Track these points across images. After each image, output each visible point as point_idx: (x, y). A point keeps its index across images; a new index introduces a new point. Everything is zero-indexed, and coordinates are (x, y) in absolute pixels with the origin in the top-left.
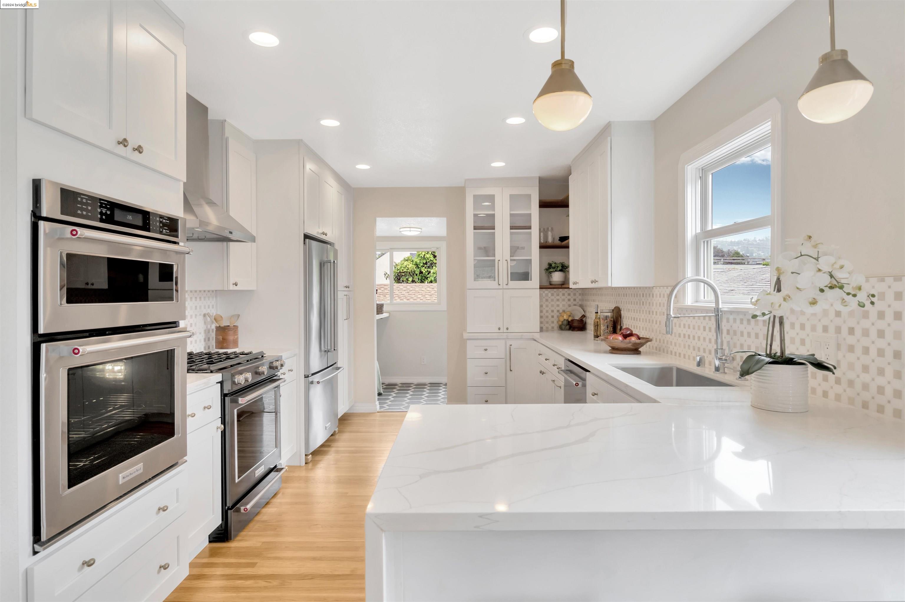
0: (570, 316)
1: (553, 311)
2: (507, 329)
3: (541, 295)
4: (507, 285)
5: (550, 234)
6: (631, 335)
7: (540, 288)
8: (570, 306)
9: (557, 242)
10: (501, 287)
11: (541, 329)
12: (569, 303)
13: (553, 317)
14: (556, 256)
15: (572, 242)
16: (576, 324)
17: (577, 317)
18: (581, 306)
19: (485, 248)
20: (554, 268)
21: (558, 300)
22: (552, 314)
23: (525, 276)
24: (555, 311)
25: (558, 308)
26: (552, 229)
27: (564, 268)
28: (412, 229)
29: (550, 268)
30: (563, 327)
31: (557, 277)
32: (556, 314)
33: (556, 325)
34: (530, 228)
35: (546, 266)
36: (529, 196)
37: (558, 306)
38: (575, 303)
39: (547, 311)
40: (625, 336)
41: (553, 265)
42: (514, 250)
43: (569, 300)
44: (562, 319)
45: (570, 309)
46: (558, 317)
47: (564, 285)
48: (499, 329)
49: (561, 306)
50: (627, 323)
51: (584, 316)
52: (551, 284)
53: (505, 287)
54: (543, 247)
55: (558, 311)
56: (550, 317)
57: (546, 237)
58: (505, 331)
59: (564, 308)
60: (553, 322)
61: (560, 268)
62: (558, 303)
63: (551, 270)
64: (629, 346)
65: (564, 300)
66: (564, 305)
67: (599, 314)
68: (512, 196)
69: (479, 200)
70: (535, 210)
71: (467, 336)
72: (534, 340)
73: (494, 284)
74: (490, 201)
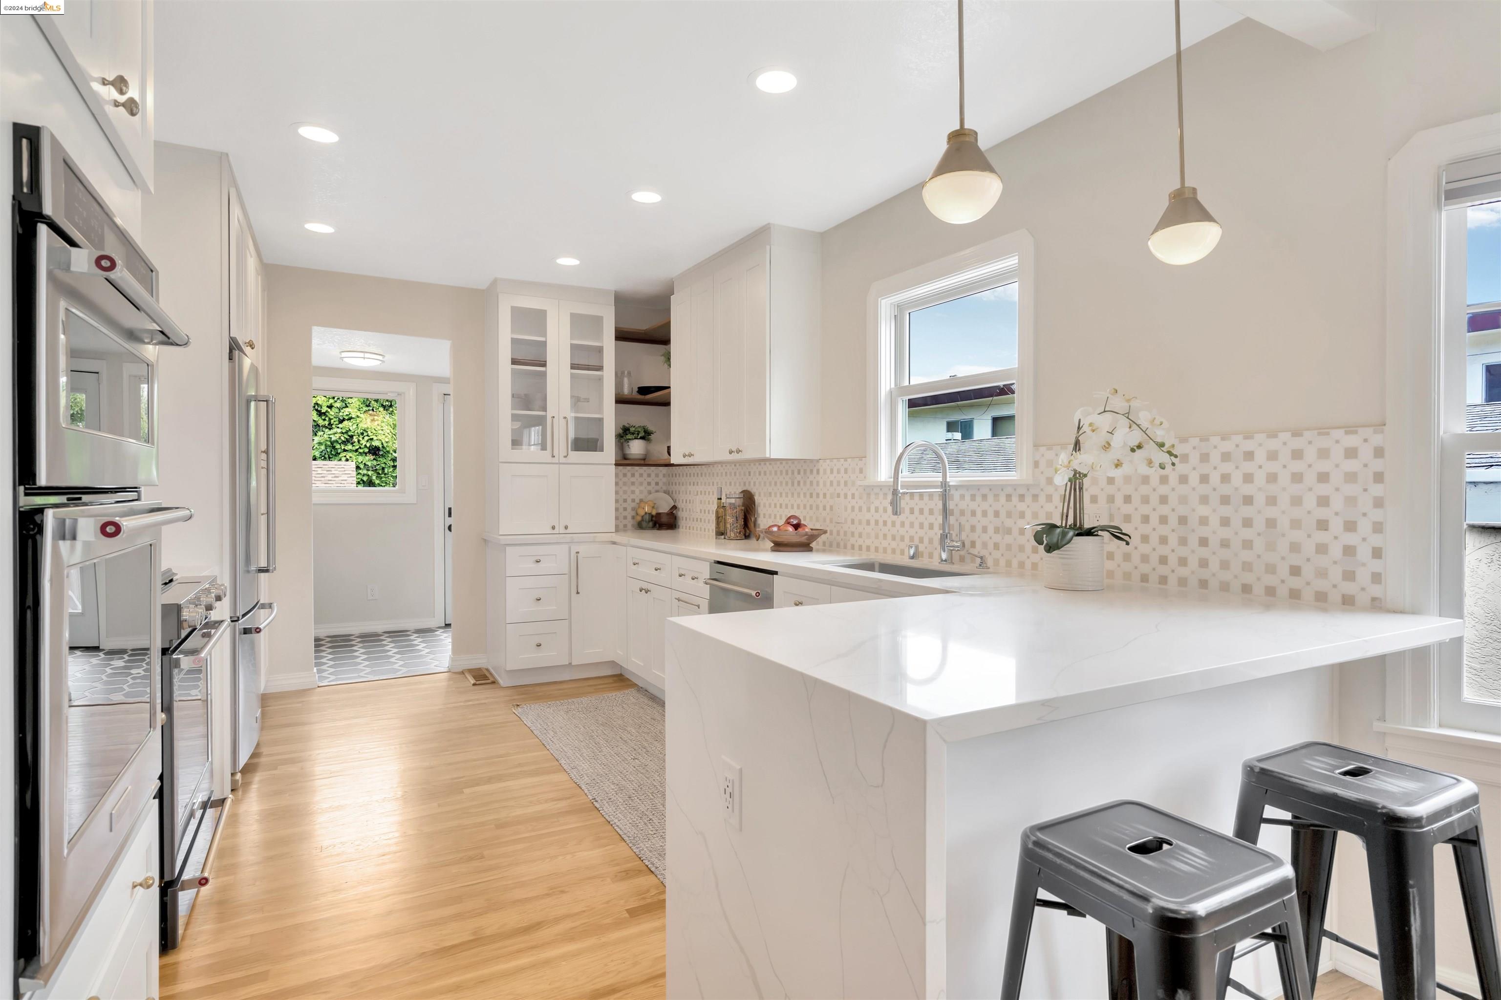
0: (653, 507)
2: (566, 528)
3: (617, 475)
4: (565, 457)
5: (626, 380)
6: (799, 525)
7: (614, 463)
8: (650, 493)
9: (636, 395)
10: (555, 460)
11: (617, 530)
12: (649, 488)
14: (639, 416)
16: (664, 520)
17: (664, 509)
18: (667, 492)
19: (528, 394)
20: (633, 434)
21: (633, 483)
22: (625, 505)
23: (594, 444)
24: (629, 501)
25: (633, 496)
26: (629, 373)
28: (367, 355)
29: (624, 434)
30: (644, 524)
31: (636, 447)
32: (635, 504)
33: (632, 522)
34: (600, 368)
35: (622, 430)
36: (601, 322)
38: (657, 488)
41: (632, 429)
42: (577, 401)
43: (649, 484)
44: (641, 512)
45: (651, 497)
46: (634, 509)
47: (658, 458)
48: (553, 528)
49: (637, 492)
51: (674, 507)
52: (629, 459)
53: (563, 460)
54: (620, 400)
55: (633, 501)
56: (628, 510)
58: (563, 530)
59: (642, 497)
60: (625, 518)
61: (642, 434)
62: (633, 488)
63: (629, 436)
65: (641, 484)
66: (641, 492)
67: (723, 500)
68: (573, 316)
69: (518, 314)
70: (608, 342)
71: (504, 540)
72: (614, 543)
73: (546, 455)
74: (537, 319)
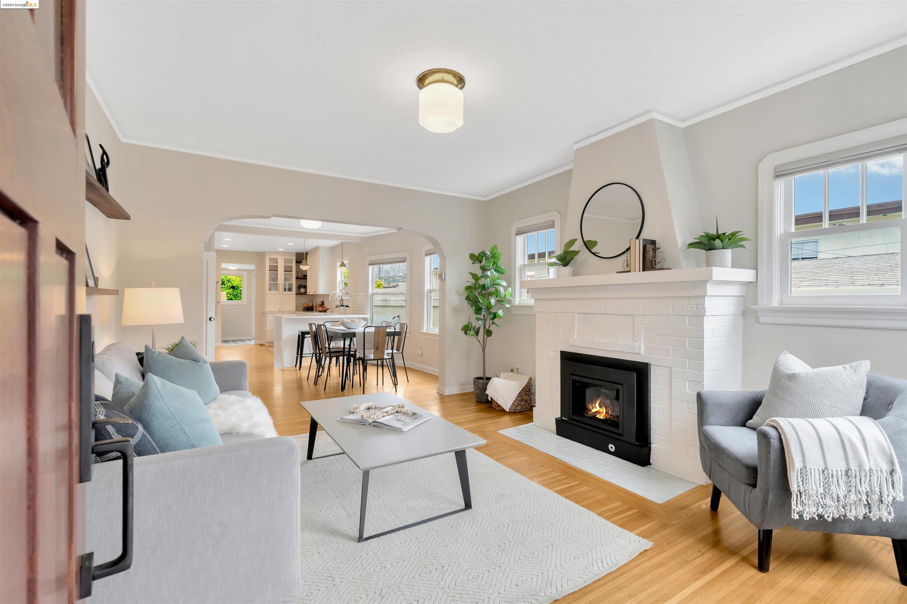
0: (307, 305)
1: (300, 304)
2: (283, 310)
3: (296, 297)
6: (324, 307)
7: (296, 294)
8: (307, 302)
9: (303, 277)
10: (280, 294)
11: (296, 310)
12: (307, 300)
13: (301, 306)
14: (302, 282)
15: (308, 277)
16: (309, 308)
17: (310, 306)
18: (312, 302)
19: (273, 278)
22: (301, 305)
23: (290, 290)
26: (301, 272)
27: (305, 287)
28: (233, 266)
29: (299, 287)
30: (305, 310)
31: (302, 290)
32: (302, 305)
33: (302, 309)
34: (292, 271)
35: (298, 286)
36: (292, 260)
37: (303, 301)
38: (310, 300)
39: (298, 304)
40: (322, 308)
41: (301, 286)
42: (285, 280)
44: (304, 306)
46: (303, 306)
47: (305, 293)
48: (279, 310)
49: (304, 301)
50: (325, 305)
51: (313, 305)
52: (300, 293)
53: (282, 294)
54: (297, 278)
55: (303, 304)
56: (299, 306)
57: (298, 275)
58: (281, 310)
60: (300, 308)
64: (323, 310)
65: (305, 299)
67: (317, 303)
68: (284, 259)
69: (271, 260)
70: (294, 264)
71: (266, 312)
72: (294, 313)
73: (277, 293)
74: (276, 260)
